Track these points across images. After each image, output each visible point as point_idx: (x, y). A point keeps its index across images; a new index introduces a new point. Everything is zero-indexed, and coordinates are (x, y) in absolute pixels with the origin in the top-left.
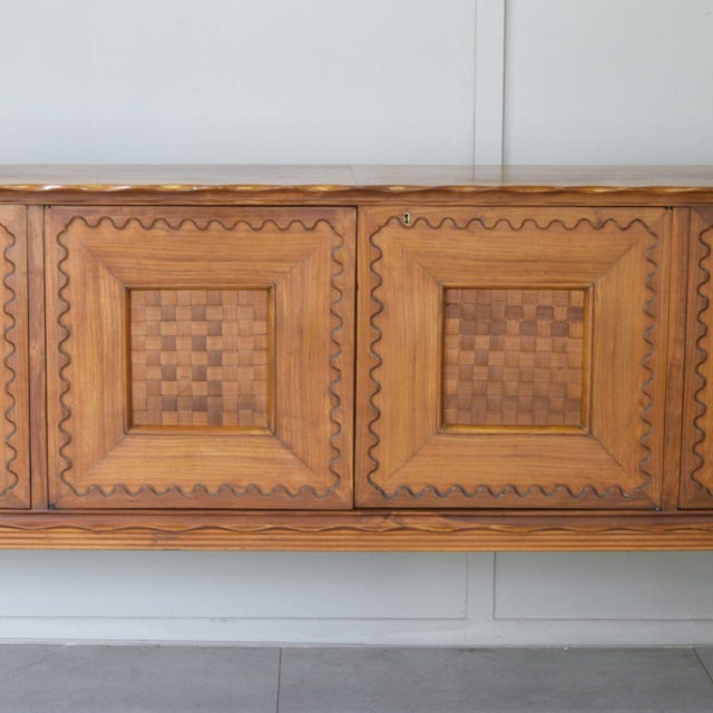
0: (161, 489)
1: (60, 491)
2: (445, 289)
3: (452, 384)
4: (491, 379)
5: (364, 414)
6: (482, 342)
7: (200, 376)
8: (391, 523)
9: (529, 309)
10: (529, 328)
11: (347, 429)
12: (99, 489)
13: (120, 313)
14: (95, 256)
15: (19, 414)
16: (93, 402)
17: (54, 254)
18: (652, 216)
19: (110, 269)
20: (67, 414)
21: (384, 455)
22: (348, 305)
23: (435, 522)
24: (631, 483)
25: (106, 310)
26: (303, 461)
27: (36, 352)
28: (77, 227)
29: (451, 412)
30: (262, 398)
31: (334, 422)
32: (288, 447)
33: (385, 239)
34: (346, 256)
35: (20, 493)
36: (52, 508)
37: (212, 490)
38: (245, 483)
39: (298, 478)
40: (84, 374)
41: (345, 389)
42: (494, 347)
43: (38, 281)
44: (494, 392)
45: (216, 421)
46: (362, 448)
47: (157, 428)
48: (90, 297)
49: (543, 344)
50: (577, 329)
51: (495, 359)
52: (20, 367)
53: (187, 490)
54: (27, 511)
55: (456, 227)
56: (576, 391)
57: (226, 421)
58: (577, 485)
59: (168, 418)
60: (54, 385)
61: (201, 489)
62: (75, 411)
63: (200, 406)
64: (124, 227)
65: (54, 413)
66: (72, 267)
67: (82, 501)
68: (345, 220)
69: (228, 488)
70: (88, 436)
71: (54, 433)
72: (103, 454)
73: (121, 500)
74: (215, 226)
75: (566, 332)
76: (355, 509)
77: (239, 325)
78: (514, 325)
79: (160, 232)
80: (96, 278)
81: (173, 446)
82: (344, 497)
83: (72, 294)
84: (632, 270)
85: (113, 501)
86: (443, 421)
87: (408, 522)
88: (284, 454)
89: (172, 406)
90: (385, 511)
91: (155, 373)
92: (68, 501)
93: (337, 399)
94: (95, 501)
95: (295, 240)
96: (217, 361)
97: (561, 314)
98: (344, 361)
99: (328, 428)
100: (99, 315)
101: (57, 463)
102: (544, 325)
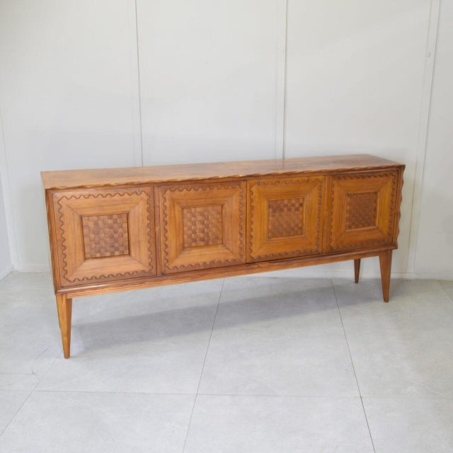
0: (193, 265)
1: (165, 269)
2: (270, 201)
3: (270, 227)
4: (279, 225)
5: (248, 237)
7: (203, 231)
8: (256, 266)
9: (289, 205)
10: (289, 210)
11: (244, 242)
12: (176, 267)
13: (181, 216)
14: (173, 201)
15: (153, 248)
16: (173, 243)
17: (162, 201)
18: (321, 177)
19: (178, 203)
20: (166, 246)
21: (254, 248)
22: (244, 208)
23: (267, 264)
24: (314, 248)
25: (177, 216)
26: (232, 252)
27: (157, 230)
28: (168, 192)
29: (270, 234)
30: (220, 236)
31: (240, 240)
32: (227, 249)
33: (254, 189)
34: (244, 194)
35: (154, 271)
36: (163, 274)
37: (208, 263)
38: (217, 260)
39: (231, 257)
40: (171, 235)
41: (243, 232)
42: (280, 216)
43: (157, 209)
45: (207, 245)
46: (248, 247)
47: (191, 247)
48: (172, 212)
49: (292, 214)
50: (301, 209)
51: (280, 219)
52: (153, 235)
53: (201, 264)
54: (156, 276)
55: (272, 184)
56: (300, 225)
57: (210, 243)
58: (301, 250)
59: (194, 244)
60: (162, 239)
61: (205, 263)
62: (169, 245)
63: (203, 240)
64: (182, 190)
65: (163, 247)
66: (167, 204)
67: (171, 272)
68: (243, 184)
69: (213, 262)
70: (172, 252)
71: (163, 253)
72: (177, 257)
73: (183, 269)
74: (200, 189)
75: (298, 210)
76: (246, 264)
77: (213, 216)
78: (285, 209)
79: (192, 191)
80: (174, 206)
81: (196, 252)
82: (243, 261)
83: (167, 212)
84: (315, 192)
85: (180, 270)
87: (260, 265)
88: (226, 251)
89: (195, 241)
90: (254, 263)
91: (190, 232)
92: (168, 271)
93: (241, 234)
94: (175, 271)
95: (230, 191)
96: (207, 227)
97: (297, 205)
98: (243, 224)
99: (239, 242)
100: (175, 217)
101: (163, 262)
102: (293, 209)
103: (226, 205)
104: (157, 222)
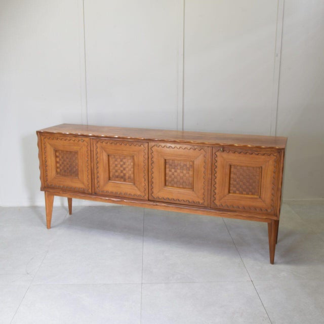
1: (97, 190)
2: (165, 160)
3: (167, 178)
4: (175, 178)
5: (150, 182)
6: (173, 170)
7: (122, 172)
8: (155, 204)
9: (182, 164)
10: (182, 168)
11: (147, 184)
12: (104, 191)
13: (107, 159)
14: (102, 148)
15: (90, 176)
16: (102, 175)
17: (95, 147)
19: (105, 151)
20: (98, 177)
21: (154, 191)
22: (147, 162)
24: (201, 202)
26: (139, 190)
27: (92, 164)
28: (99, 143)
29: (167, 183)
30: (132, 177)
31: (145, 183)
32: (137, 187)
33: (154, 149)
34: (146, 152)
35: (90, 191)
36: (96, 194)
37: (123, 194)
38: (129, 193)
39: (138, 193)
40: (101, 170)
41: (146, 177)
42: (175, 172)
43: (92, 153)
44: (175, 180)
45: (125, 181)
46: (150, 189)
48: (101, 156)
49: (185, 172)
51: (176, 174)
52: (90, 168)
53: (118, 193)
54: (91, 194)
58: (190, 200)
60: (95, 172)
61: (121, 193)
62: (100, 176)
63: (122, 177)
64: (107, 143)
65: (96, 177)
66: (98, 150)
67: (101, 193)
68: (146, 145)
69: (126, 194)
70: (102, 183)
71: (96, 180)
72: (105, 185)
75: (189, 170)
76: (149, 200)
77: (129, 163)
79: (113, 145)
80: (102, 152)
82: (146, 198)
83: (98, 155)
85: (106, 194)
86: (165, 185)
88: (136, 188)
89: (117, 177)
90: (154, 201)
91: (114, 171)
92: (99, 193)
93: (145, 179)
94: (103, 193)
95: (137, 148)
96: (124, 169)
97: (188, 166)
98: (146, 172)
99: (143, 184)
100: (103, 159)
101: (96, 186)
102: (185, 168)
103: (135, 157)
104: (92, 160)
